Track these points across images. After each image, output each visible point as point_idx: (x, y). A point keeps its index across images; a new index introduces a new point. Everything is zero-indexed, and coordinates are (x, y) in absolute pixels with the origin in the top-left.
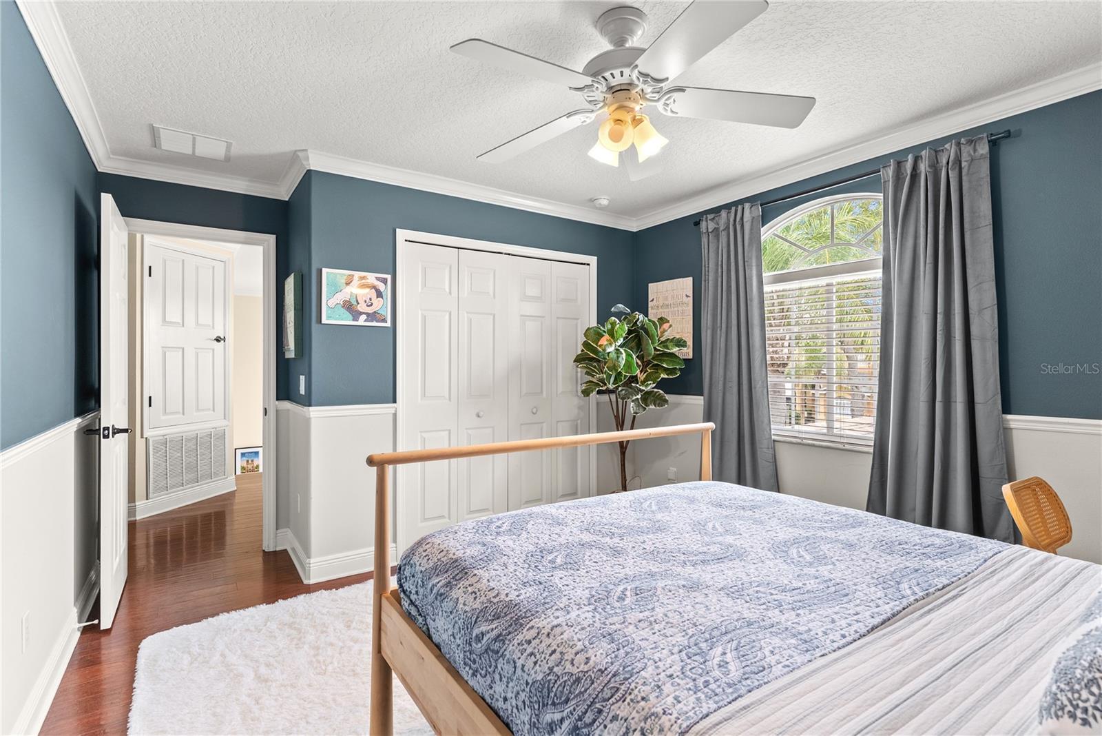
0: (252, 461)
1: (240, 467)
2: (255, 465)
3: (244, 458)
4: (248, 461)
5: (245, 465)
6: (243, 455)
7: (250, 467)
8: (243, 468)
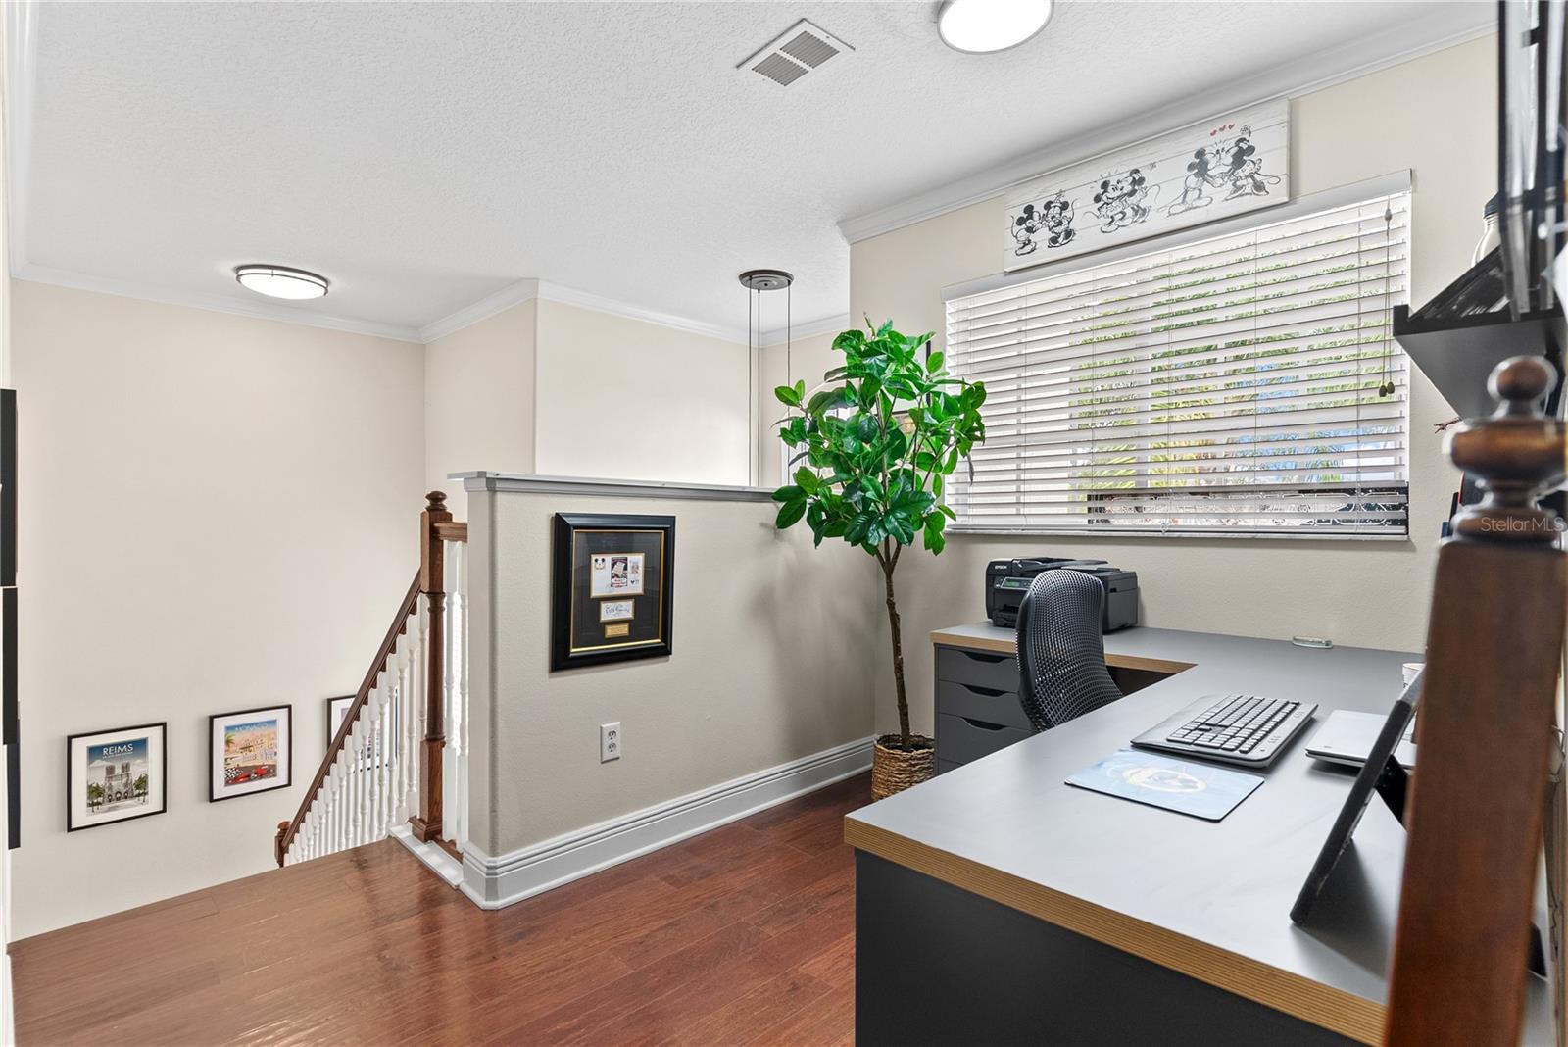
0: (125, 768)
1: (84, 791)
2: (135, 778)
3: (98, 762)
4: (110, 770)
5: (100, 780)
6: (94, 752)
7: (117, 785)
8: (95, 792)
